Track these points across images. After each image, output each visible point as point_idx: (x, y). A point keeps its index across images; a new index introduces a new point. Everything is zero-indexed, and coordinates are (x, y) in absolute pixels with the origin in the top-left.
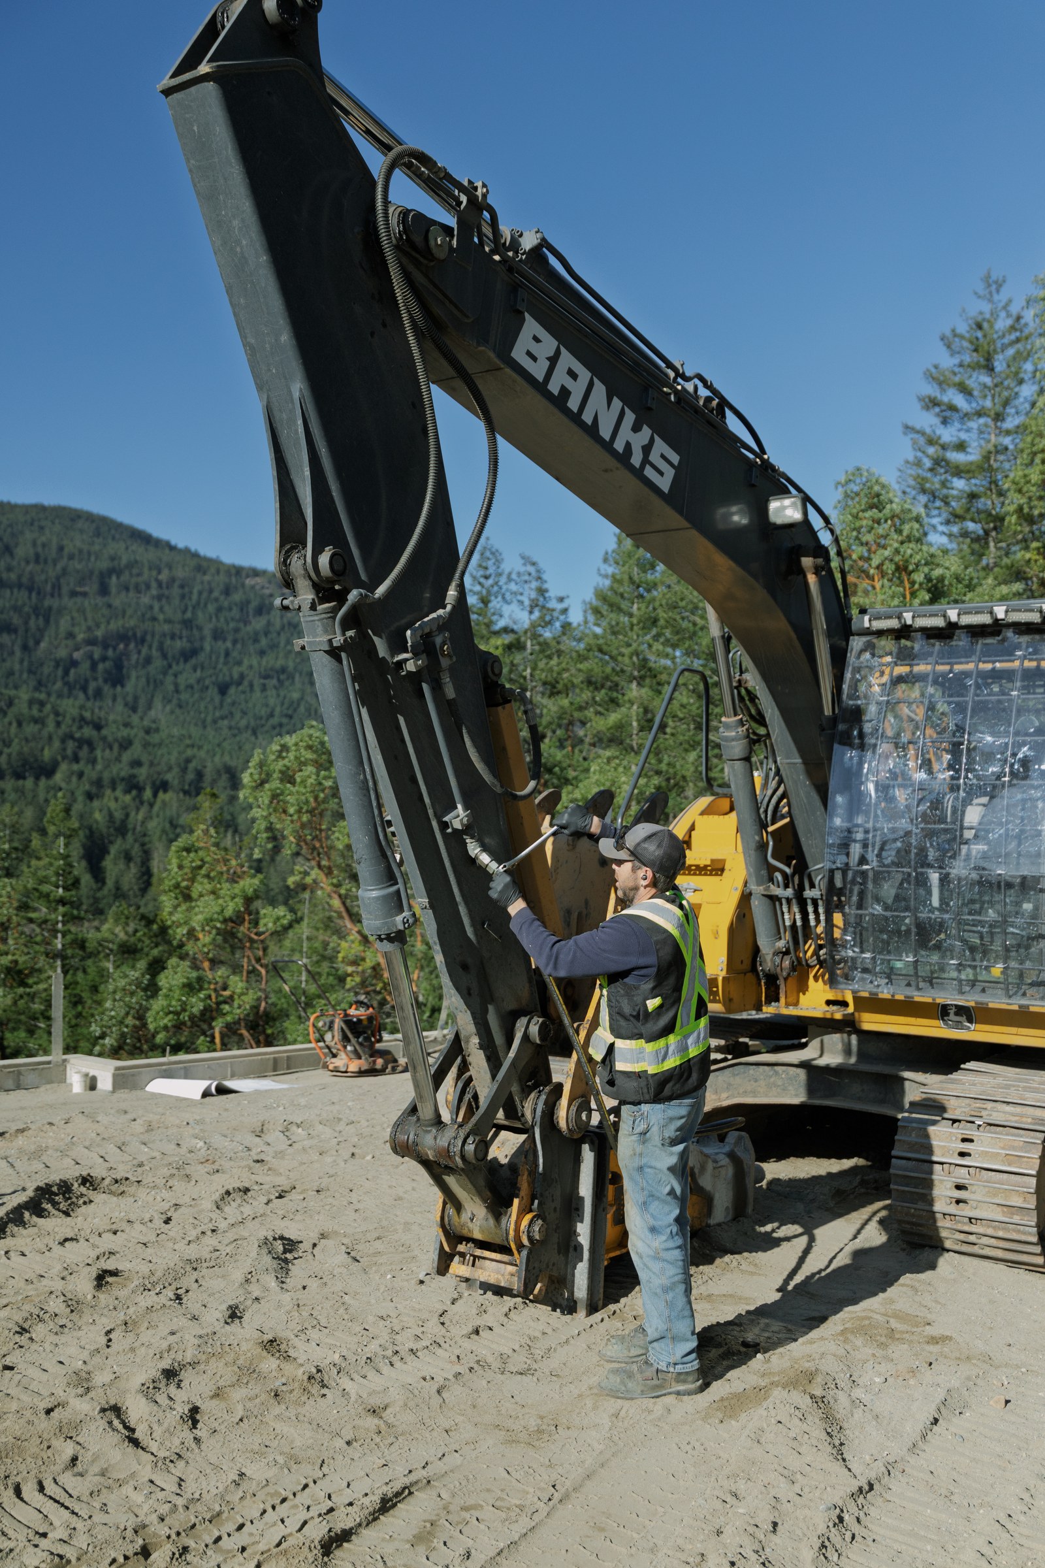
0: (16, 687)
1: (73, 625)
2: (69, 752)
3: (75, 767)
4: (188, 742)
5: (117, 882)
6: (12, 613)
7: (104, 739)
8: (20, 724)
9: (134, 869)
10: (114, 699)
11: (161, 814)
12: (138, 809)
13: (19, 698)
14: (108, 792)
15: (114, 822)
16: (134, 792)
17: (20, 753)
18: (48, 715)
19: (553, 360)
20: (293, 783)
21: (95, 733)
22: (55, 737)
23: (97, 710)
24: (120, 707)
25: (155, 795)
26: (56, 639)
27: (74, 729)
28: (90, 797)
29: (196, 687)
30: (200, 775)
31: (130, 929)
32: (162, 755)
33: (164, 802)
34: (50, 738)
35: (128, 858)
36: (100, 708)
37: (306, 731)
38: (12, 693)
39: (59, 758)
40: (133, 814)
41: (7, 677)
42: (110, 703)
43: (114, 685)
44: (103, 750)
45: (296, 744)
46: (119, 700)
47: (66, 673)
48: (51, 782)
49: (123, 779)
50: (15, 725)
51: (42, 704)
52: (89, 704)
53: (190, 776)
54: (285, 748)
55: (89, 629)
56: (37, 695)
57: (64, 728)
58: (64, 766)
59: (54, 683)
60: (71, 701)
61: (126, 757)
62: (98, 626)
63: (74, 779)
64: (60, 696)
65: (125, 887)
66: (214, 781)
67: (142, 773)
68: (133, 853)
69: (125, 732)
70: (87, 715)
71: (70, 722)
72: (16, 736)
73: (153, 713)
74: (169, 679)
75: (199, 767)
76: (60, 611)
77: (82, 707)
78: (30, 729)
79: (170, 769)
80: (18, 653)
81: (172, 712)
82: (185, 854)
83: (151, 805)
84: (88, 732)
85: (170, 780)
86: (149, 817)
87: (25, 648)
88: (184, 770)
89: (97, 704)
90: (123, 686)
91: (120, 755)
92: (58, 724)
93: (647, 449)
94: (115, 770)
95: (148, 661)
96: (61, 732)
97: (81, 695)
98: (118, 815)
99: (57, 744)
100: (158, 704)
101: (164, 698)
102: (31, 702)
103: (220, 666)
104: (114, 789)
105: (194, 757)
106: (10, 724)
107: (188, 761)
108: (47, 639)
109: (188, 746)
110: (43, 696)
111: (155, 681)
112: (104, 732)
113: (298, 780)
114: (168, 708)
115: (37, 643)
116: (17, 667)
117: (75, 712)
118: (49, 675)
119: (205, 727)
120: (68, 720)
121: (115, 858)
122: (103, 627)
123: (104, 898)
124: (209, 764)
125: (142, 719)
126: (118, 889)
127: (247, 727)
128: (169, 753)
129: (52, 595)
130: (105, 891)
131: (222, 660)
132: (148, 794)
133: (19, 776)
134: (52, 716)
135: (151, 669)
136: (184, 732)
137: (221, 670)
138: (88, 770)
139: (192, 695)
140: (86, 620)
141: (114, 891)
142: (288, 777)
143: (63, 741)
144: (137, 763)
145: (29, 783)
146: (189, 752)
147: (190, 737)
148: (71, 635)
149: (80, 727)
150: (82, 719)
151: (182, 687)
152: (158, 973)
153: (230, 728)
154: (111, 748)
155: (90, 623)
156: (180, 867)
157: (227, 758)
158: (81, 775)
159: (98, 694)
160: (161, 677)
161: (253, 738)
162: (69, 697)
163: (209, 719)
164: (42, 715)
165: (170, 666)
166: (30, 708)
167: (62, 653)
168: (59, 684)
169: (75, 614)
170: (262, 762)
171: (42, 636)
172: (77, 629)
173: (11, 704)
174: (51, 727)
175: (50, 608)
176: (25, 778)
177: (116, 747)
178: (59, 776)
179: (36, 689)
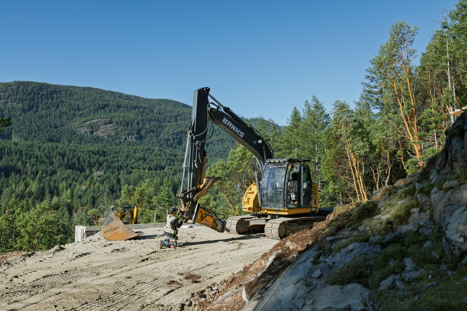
2: (168, 163)
3: (170, 167)
6: (153, 128)
7: (177, 159)
8: (156, 156)
10: (179, 149)
13: (156, 149)
14: (178, 173)
15: (180, 181)
17: (156, 164)
18: (163, 154)
19: (227, 122)
21: (175, 158)
24: (181, 151)
26: (164, 133)
27: (169, 157)
28: (173, 174)
34: (163, 159)
36: (176, 151)
38: (154, 148)
39: (166, 165)
41: (153, 144)
43: (179, 145)
45: (217, 165)
46: (181, 149)
47: (167, 142)
48: (164, 171)
51: (161, 151)
52: (173, 150)
55: (173, 131)
58: (167, 167)
60: (168, 150)
63: (170, 170)
64: (166, 148)
70: (173, 153)
71: (168, 155)
72: (155, 159)
76: (165, 126)
77: (171, 151)
78: (158, 157)
80: (155, 138)
84: (173, 157)
87: (157, 136)
91: (181, 163)
92: (165, 156)
93: (240, 133)
96: (166, 158)
97: (171, 148)
99: (165, 161)
102: (158, 150)
104: (180, 172)
106: (153, 156)
110: (161, 149)
112: (177, 157)
115: (160, 135)
116: (155, 141)
117: (169, 152)
118: (163, 143)
122: (176, 130)
129: (163, 122)
138: (173, 168)
143: (167, 160)
148: (168, 132)
149: (171, 156)
150: (171, 154)
155: (173, 129)
158: (171, 169)
159: (175, 147)
164: (161, 153)
166: (158, 152)
167: (166, 137)
168: (165, 145)
169: (169, 127)
170: (210, 169)
171: (161, 133)
172: (169, 131)
173: (153, 151)
174: (164, 156)
175: (163, 126)
176: (157, 170)
177: (180, 161)
178: (166, 169)
179: (160, 147)
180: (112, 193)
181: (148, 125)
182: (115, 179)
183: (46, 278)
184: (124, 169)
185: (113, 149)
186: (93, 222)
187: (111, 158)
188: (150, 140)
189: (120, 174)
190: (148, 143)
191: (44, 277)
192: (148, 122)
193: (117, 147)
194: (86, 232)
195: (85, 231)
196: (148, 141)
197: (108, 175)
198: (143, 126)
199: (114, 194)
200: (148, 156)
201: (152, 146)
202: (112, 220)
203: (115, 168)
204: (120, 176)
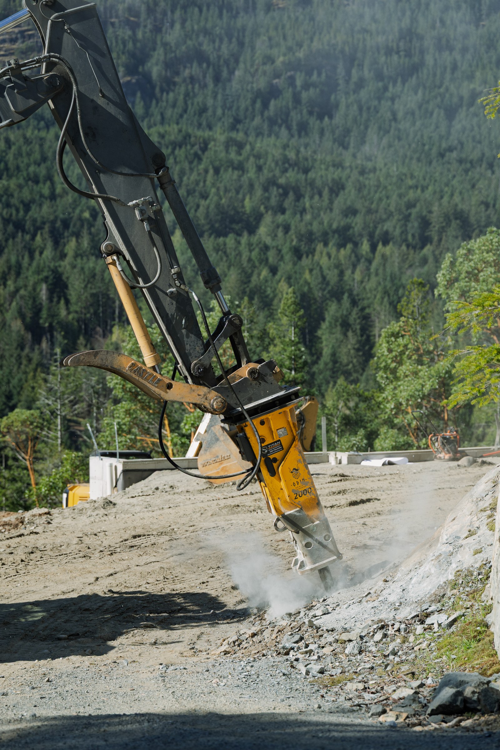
0: (210, 127)
1: (271, 47)
2: (274, 201)
3: (280, 218)
4: (410, 182)
5: (334, 354)
6: (201, 38)
7: (312, 184)
8: (217, 171)
9: (352, 339)
10: (322, 133)
11: (381, 271)
12: (354, 266)
13: (214, 140)
14: (320, 247)
15: (328, 284)
16: (349, 246)
17: (218, 205)
18: (248, 159)
20: (477, 280)
21: (302, 177)
22: (257, 185)
23: (302, 149)
24: (328, 144)
25: (374, 248)
26: (252, 65)
27: (277, 172)
28: (298, 254)
29: (417, 112)
30: (425, 223)
31: (352, 404)
32: (380, 199)
33: (383, 256)
34: (251, 186)
35: (346, 325)
36: (306, 146)
37: (489, 236)
38: (207, 134)
39: (262, 208)
40: (348, 273)
41: (200, 115)
42: (316, 137)
43: (321, 117)
44: (312, 198)
45: (479, 249)
46: (327, 134)
47: (265, 105)
48: (254, 239)
49: (335, 232)
50: (211, 171)
51: (240, 146)
52: (294, 142)
53: (414, 226)
54: (470, 251)
55: (290, 49)
56: (234, 135)
57: (266, 174)
58: (268, 219)
59: (253, 119)
60: (272, 139)
61: (339, 203)
62: (300, 45)
63: (280, 234)
64: (259, 134)
65: (344, 359)
66: (442, 230)
67: (358, 222)
68: (351, 320)
69: (336, 174)
70: (292, 155)
71: (273, 165)
72: (213, 185)
73: (366, 148)
74: (385, 105)
75: (424, 213)
76: (255, 33)
77: (285, 147)
78: (229, 176)
79: (390, 215)
80: (211, 85)
81: (390, 146)
82: (393, 339)
83: (370, 261)
84: (292, 176)
85: (391, 230)
86: (367, 273)
87: (217, 79)
88: (407, 218)
89: (303, 141)
90: (331, 117)
91: (331, 202)
92: (260, 168)
94: (325, 218)
95: (361, 84)
96: (262, 179)
97: (284, 132)
98: (332, 276)
99: (259, 192)
100: (372, 135)
101: (380, 128)
102: (228, 144)
103: (446, 83)
104: (326, 244)
105: (417, 200)
106: (206, 171)
107: (410, 205)
108: (241, 65)
109: (411, 187)
110: (240, 136)
111: (369, 109)
112: (311, 175)
113: (481, 279)
114: (385, 141)
115: (231, 72)
116: (210, 102)
117: (277, 153)
118: (247, 109)
119: (430, 163)
120: (270, 162)
121: (331, 327)
122: (305, 47)
123: (321, 372)
124: (435, 208)
125: (354, 156)
126: (335, 362)
127: (481, 160)
128: (388, 198)
129: (246, 11)
130: (321, 364)
131: (448, 76)
132: (365, 247)
133: (220, 233)
134: (252, 159)
135: (363, 94)
136: (405, 170)
137: (447, 89)
138: (294, 223)
139: (414, 124)
140: (285, 38)
141: (330, 365)
142: (473, 275)
143: (266, 189)
144: (351, 212)
145: (230, 240)
146: (411, 195)
147: (412, 177)
148: (270, 60)
149: (285, 171)
150: (286, 160)
151: (400, 115)
152: (374, 439)
153: (461, 161)
154: (320, 195)
155: (290, 43)
156: (390, 351)
157: (457, 199)
158: (287, 229)
159: (303, 128)
160: (376, 103)
161: (489, 173)
162: (269, 135)
163: (434, 151)
164: (241, 158)
165: (386, 89)
166: (227, 151)
167: (261, 83)
168: (257, 120)
169: (272, 33)
170: (453, 264)
171: (237, 61)
172: (275, 51)
173: (205, 149)
174: (252, 173)
175: (244, 29)
176: (226, 235)
177: (326, 192)
178: (262, 230)
179: (233, 127)
180: (37, 340)
181: (178, 26)
182: (46, 279)
183: (138, 539)
184: (78, 235)
185: (27, 141)
186: (15, 459)
187: (20, 187)
188: (187, 95)
189: (63, 256)
190: (178, 110)
191: (135, 537)
192: (178, 13)
193: (43, 134)
194: (125, 472)
195: (120, 469)
196: (180, 102)
197: (13, 259)
198: (157, 30)
199: (44, 345)
200: (182, 173)
201: (200, 125)
202: (217, 440)
203: (41, 228)
204: (65, 264)
